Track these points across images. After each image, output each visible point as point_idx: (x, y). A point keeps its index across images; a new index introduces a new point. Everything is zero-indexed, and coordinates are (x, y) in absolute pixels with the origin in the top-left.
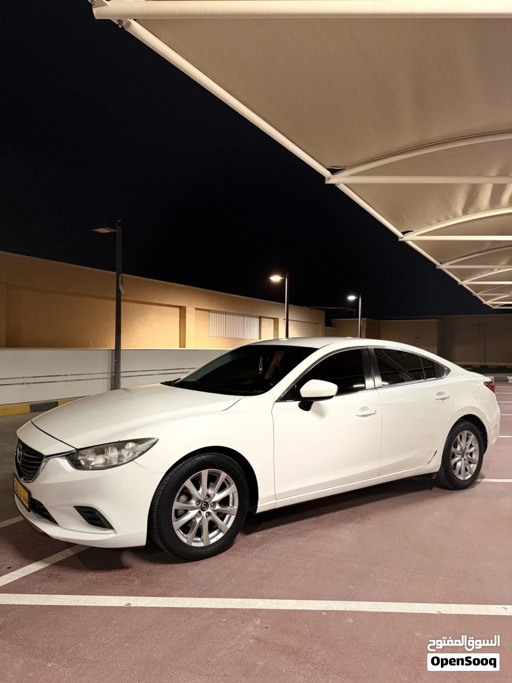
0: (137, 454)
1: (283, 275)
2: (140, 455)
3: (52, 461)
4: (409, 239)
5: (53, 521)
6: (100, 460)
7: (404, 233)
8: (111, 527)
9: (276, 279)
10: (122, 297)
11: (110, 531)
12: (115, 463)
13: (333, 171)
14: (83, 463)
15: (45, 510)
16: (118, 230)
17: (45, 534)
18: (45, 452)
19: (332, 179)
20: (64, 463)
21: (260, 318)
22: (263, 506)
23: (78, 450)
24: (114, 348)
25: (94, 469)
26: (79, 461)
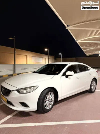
0: (34, 89)
1: (47, 49)
2: (35, 90)
3: (13, 92)
4: (78, 42)
5: (14, 106)
6: (25, 91)
7: (77, 40)
8: (29, 107)
9: (46, 50)
10: (16, 53)
11: (28, 108)
12: (29, 92)
13: (68, 26)
14: (20, 92)
15: (12, 103)
16: (14, 39)
17: (12, 109)
18: (11, 90)
19: (67, 28)
20: (16, 92)
21: (42, 58)
22: (59, 99)
23: (20, 89)
24: (14, 64)
25: (24, 93)
26: (19, 91)
